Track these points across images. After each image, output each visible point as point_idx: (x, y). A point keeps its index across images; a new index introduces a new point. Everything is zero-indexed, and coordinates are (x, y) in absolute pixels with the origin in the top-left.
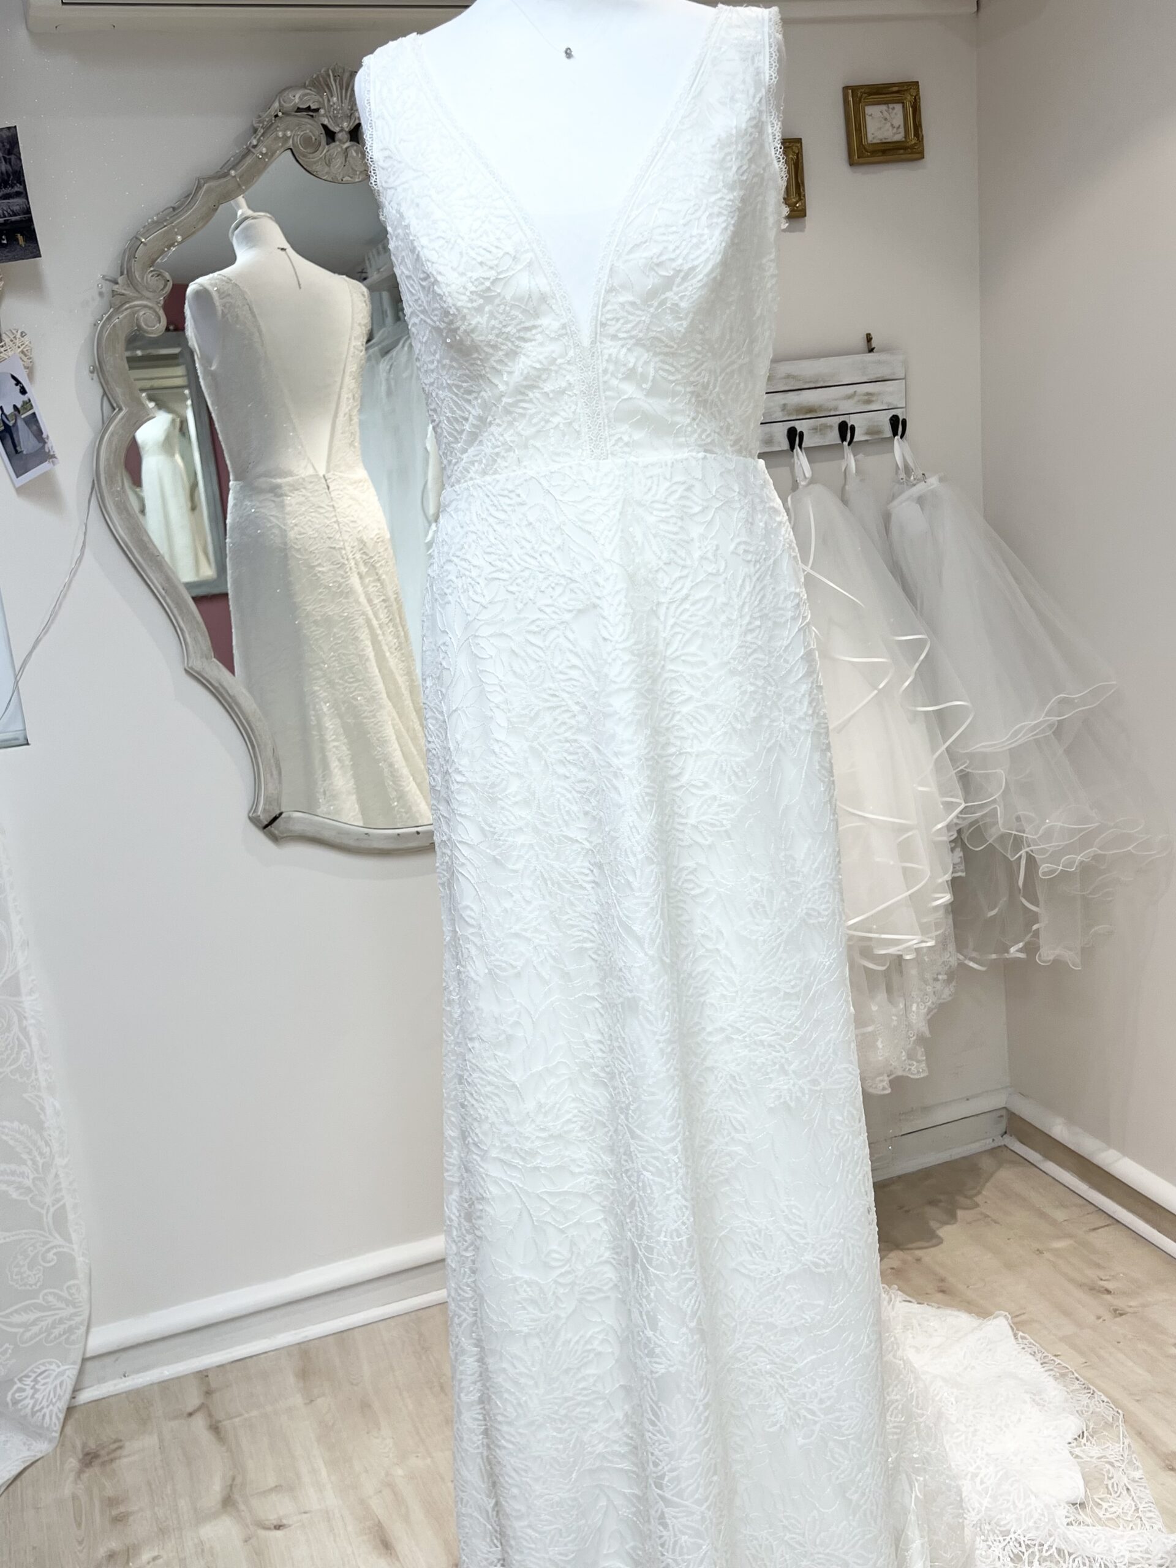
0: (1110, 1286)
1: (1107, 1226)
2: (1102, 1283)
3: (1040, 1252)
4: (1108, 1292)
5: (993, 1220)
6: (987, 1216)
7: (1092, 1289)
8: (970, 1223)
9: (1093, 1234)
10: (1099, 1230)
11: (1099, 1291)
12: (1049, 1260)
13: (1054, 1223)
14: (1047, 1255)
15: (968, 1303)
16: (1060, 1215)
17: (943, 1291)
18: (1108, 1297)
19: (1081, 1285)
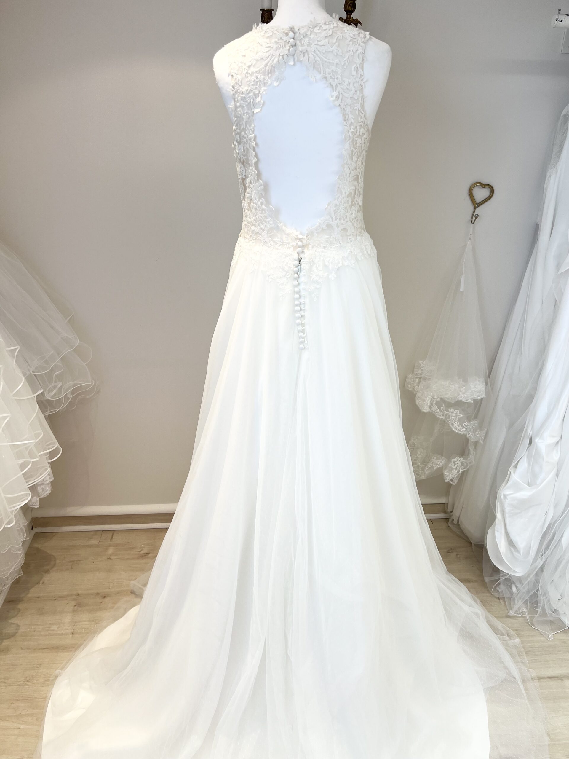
0: (145, 551)
1: (113, 534)
2: (142, 552)
3: (109, 558)
4: (148, 554)
5: (77, 561)
6: (73, 561)
7: (143, 556)
8: (72, 568)
9: (113, 540)
10: (113, 537)
11: (145, 555)
12: (116, 559)
13: (96, 546)
14: (113, 557)
15: (118, 593)
16: (94, 542)
17: (105, 597)
18: (150, 555)
19: (138, 558)
